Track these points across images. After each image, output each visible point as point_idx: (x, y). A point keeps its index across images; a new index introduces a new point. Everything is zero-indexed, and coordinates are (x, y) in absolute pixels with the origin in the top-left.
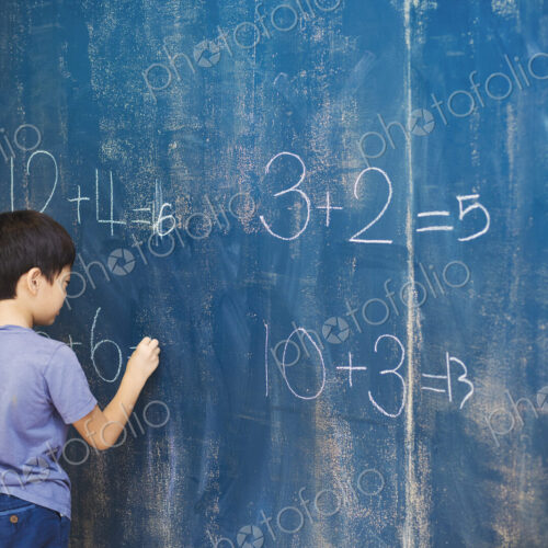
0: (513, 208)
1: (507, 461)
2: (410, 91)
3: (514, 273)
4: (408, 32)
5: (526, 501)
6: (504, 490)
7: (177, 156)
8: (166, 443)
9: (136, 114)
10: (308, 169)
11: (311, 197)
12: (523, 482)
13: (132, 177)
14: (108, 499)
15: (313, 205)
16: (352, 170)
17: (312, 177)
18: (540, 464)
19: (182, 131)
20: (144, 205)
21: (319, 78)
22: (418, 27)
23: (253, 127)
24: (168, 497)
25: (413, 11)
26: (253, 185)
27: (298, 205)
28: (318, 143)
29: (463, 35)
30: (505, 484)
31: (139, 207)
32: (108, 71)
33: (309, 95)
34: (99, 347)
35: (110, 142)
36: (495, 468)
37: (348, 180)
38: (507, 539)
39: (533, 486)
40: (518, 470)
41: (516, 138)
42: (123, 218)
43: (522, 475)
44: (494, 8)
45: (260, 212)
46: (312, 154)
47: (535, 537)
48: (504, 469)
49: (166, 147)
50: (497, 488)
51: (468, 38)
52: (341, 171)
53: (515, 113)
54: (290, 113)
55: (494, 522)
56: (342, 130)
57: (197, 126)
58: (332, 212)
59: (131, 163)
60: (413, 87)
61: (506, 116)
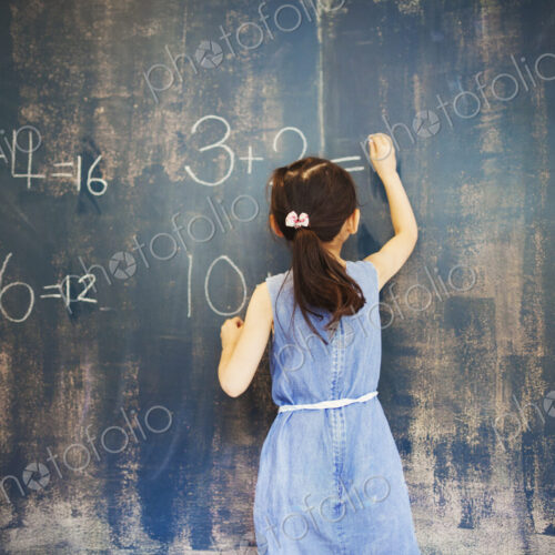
0: (420, 148)
1: (421, 338)
2: (321, 73)
3: (423, 194)
4: (320, 31)
5: (441, 366)
6: (419, 361)
7: (103, 119)
8: (81, 371)
9: (61, 83)
10: (232, 128)
11: (234, 151)
12: (437, 352)
13: (55, 137)
14: (9, 435)
15: (236, 157)
16: (272, 130)
17: (236, 135)
18: (453, 334)
19: (109, 99)
20: (66, 160)
21: (243, 60)
22: (329, 27)
23: (181, 96)
24: (80, 422)
25: (324, 16)
26: (180, 142)
27: (222, 157)
28: (242, 109)
29: (372, 29)
30: (420, 356)
31: (60, 162)
32: (31, 47)
33: (234, 73)
34: (7, 291)
35: (31, 106)
36: (410, 345)
37: (268, 137)
38: (423, 400)
39: (447, 353)
40: (433, 343)
41: (422, 98)
42: (42, 172)
43: (437, 346)
44: (400, 9)
45: (186, 163)
46: (235, 118)
47: (450, 393)
48: (418, 344)
49: (91, 112)
50: (412, 361)
51: (377, 31)
52: (262, 130)
53: (421, 81)
54: (216, 86)
55: (410, 388)
56: (263, 100)
57: (125, 94)
58: (254, 162)
59: (53, 125)
60: (324, 69)
61: (413, 83)
